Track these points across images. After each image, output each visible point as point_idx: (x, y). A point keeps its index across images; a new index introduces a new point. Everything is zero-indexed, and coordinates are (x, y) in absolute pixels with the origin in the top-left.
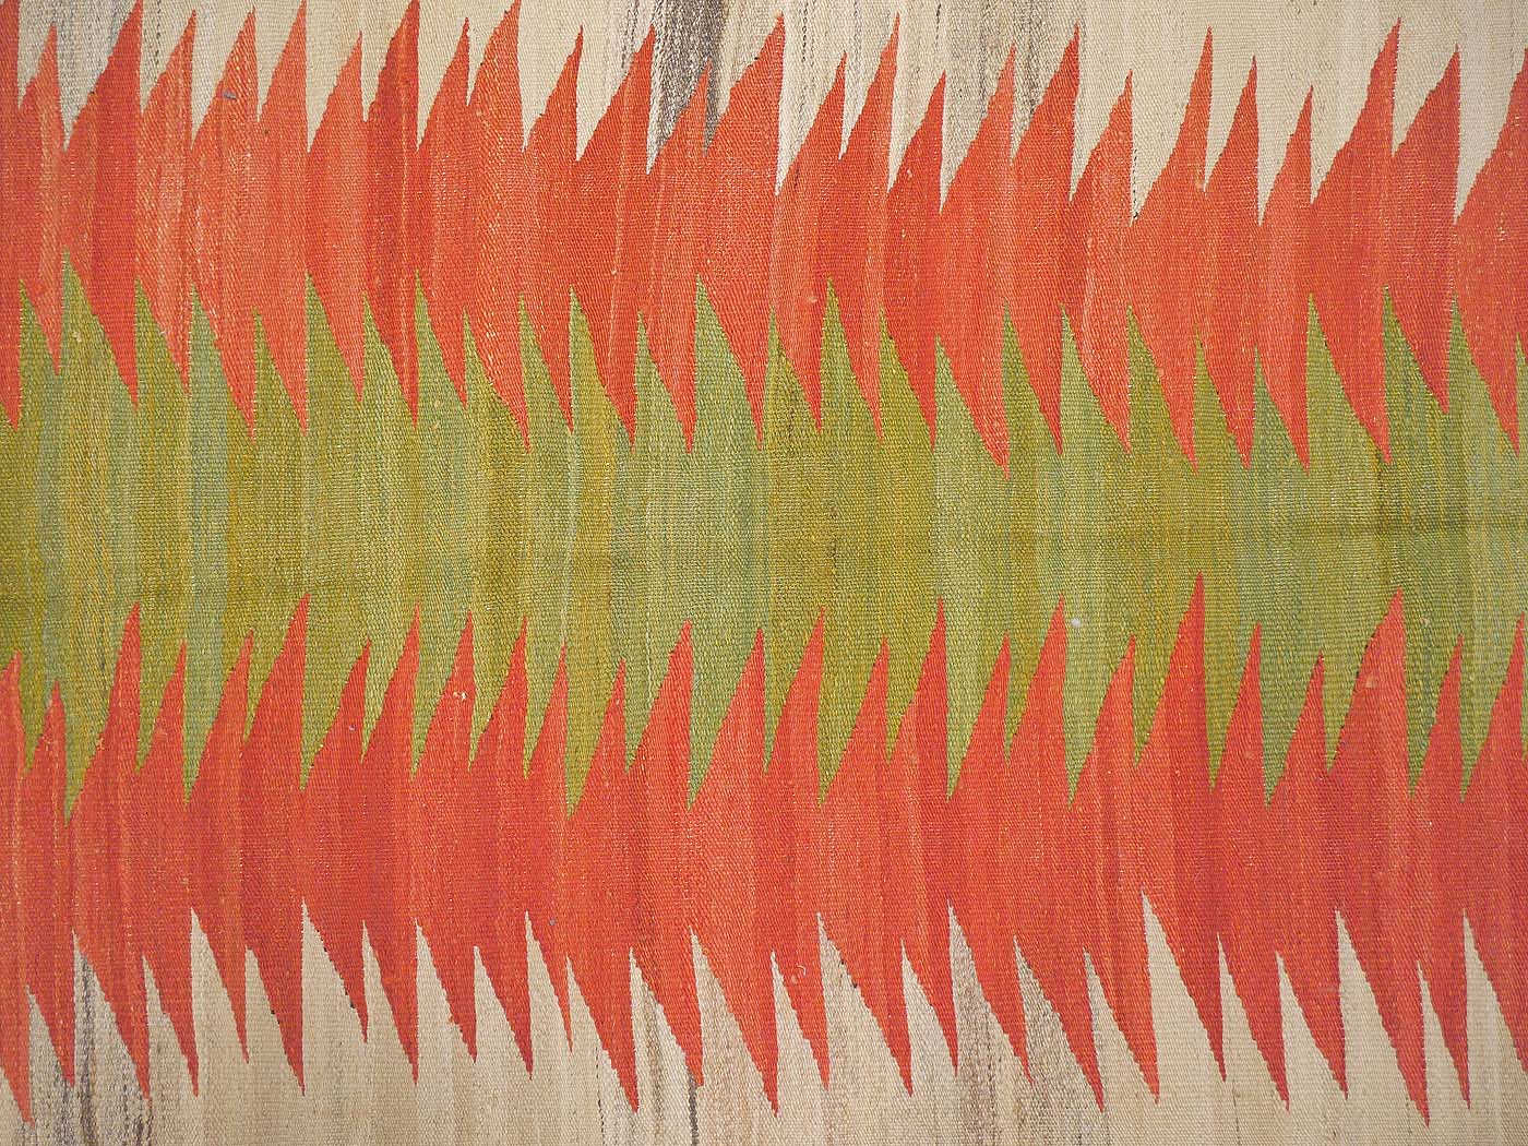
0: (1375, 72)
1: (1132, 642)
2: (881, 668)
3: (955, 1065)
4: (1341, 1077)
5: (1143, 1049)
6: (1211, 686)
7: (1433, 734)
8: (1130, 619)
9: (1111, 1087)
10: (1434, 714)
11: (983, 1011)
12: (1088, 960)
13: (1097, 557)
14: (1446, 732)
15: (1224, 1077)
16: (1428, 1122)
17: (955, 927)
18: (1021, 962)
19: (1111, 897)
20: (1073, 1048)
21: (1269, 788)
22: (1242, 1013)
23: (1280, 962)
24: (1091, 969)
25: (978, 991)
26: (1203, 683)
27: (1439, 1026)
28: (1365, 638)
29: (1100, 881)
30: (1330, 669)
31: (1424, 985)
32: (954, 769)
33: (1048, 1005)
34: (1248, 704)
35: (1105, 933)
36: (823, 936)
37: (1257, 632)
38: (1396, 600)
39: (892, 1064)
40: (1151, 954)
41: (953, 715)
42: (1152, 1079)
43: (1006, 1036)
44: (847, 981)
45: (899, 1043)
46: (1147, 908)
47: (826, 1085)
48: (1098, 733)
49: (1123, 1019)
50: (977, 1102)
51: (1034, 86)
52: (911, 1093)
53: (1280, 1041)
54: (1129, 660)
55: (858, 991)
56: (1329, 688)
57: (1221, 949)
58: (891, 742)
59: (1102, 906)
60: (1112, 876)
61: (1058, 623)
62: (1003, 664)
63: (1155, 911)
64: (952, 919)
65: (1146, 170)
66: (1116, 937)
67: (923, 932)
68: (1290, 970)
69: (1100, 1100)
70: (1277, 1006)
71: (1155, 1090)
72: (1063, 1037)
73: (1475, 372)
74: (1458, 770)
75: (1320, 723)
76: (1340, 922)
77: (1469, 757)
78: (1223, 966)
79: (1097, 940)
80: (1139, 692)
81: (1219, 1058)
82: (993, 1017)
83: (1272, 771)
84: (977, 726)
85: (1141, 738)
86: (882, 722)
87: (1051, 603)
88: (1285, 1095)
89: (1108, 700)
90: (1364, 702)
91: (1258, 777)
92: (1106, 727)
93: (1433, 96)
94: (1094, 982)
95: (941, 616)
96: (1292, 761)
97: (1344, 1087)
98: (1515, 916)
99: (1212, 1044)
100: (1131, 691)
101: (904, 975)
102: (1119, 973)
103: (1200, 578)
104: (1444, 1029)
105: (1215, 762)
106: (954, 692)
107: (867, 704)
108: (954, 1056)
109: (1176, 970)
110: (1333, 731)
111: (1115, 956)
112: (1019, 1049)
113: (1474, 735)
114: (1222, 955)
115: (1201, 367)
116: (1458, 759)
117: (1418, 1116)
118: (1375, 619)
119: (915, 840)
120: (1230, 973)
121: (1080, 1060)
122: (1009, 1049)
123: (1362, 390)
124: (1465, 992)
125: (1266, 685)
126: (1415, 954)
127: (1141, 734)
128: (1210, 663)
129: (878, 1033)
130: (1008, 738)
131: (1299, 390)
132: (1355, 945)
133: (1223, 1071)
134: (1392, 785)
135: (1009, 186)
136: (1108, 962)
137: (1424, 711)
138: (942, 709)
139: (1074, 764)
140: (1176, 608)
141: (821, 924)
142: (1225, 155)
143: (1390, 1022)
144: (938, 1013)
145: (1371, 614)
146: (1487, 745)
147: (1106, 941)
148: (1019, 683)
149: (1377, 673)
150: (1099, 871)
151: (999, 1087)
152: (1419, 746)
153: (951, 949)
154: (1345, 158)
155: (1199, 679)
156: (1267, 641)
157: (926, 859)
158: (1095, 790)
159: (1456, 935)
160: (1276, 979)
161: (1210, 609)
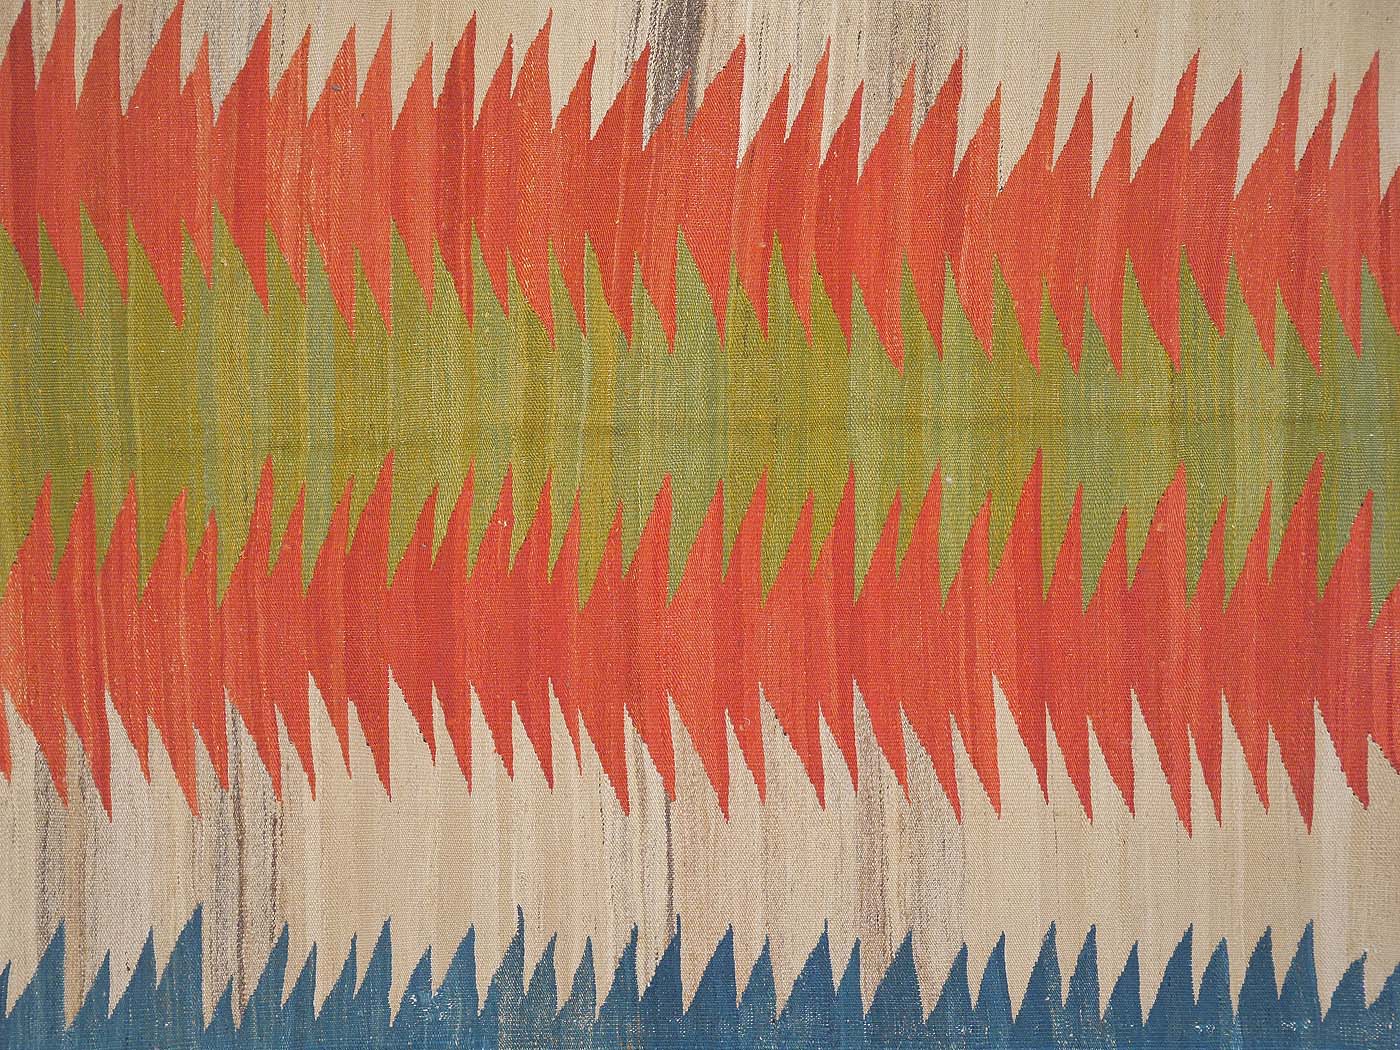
0: (1179, 88)
1: (990, 495)
2: (807, 509)
3: (856, 790)
4: (1130, 804)
5: (990, 782)
6: (1046, 528)
7: (1205, 566)
8: (988, 478)
9: (967, 808)
10: (1205, 552)
11: (876, 753)
12: (953, 720)
13: (966, 435)
14: (1214, 564)
15: (1047, 801)
16: (1191, 835)
17: (857, 694)
18: (904, 719)
19: (970, 676)
20: (940, 780)
21: (1086, 601)
22: (1061, 758)
23: (1090, 723)
24: (954, 726)
25: (874, 739)
26: (1040, 526)
27: (1201, 770)
28: (1157, 496)
29: (962, 665)
30: (1132, 518)
31: (1192, 741)
32: (859, 582)
33: (923, 750)
34: (1072, 541)
35: (965, 702)
36: (762, 699)
37: (1080, 490)
38: (1180, 473)
39: (811, 789)
40: (998, 717)
41: (859, 544)
42: (996, 803)
43: (893, 771)
44: (780, 730)
45: (816, 775)
46: (996, 683)
47: (763, 802)
48: (964, 559)
49: (976, 761)
50: (871, 814)
51: (929, 92)
52: (824, 808)
53: (1088, 777)
54: (987, 508)
55: (787, 738)
56: (1131, 531)
57: (1047, 713)
58: (814, 563)
59: (963, 684)
60: (971, 660)
61: (936, 479)
62: (896, 509)
63: (1001, 686)
64: (856, 688)
65: (1009, 156)
66: (972, 703)
67: (834, 696)
68: (1097, 729)
69: (958, 816)
70: (1086, 753)
71: (998, 810)
72: (934, 772)
73: (1246, 307)
74: (1222, 592)
75: (1124, 557)
76: (1134, 697)
77: (1230, 585)
78: (1049, 724)
79: (959, 706)
80: (994, 531)
81: (1044, 788)
82: (884, 758)
83: (1088, 589)
84: (876, 553)
85: (994, 566)
86: (807, 549)
87: (931, 466)
88: (1090, 815)
89: (971, 536)
90: (1155, 541)
91: (1078, 594)
92: (969, 554)
93: (1222, 106)
94: (957, 734)
95: (852, 475)
96: (1102, 583)
97: (1132, 810)
98: (1258, 694)
99: (1039, 778)
100: (988, 530)
101: (821, 727)
102: (974, 729)
103: (1039, 451)
104: (1205, 772)
105: (1047, 583)
106: (860, 527)
107: (797, 535)
108: (855, 784)
109: (1015, 727)
110: (1132, 562)
111: (972, 716)
112: (902, 780)
113: (1234, 566)
114: (1048, 717)
115: (1045, 300)
116: (1222, 585)
117: (1184, 831)
118: (1166, 480)
119: (830, 632)
120: (1054, 729)
121: (945, 788)
122: (894, 780)
123: (1163, 320)
124: (1220, 747)
125: (1085, 529)
126: (1186, 719)
127: (994, 561)
128: (1045, 512)
129: (801, 767)
130: (899, 560)
131: (1116, 318)
132: (1143, 712)
133: (1046, 797)
134: (1174, 600)
135: (908, 165)
136: (967, 722)
137: (1197, 549)
138: (851, 540)
139: (946, 581)
140: (1022, 470)
141: (762, 690)
142: (1067, 147)
143: (1167, 766)
144: (844, 753)
145: (1163, 480)
146: (1243, 574)
147: (966, 709)
148: (907, 523)
149: (1165, 522)
150: (963, 655)
151: (887, 806)
152: (1195, 574)
153: (854, 709)
154: (1157, 150)
155: (1037, 522)
156: (1086, 497)
157: (838, 646)
158: (961, 600)
159: (1216, 707)
160: (1086, 735)
161: (1046, 473)
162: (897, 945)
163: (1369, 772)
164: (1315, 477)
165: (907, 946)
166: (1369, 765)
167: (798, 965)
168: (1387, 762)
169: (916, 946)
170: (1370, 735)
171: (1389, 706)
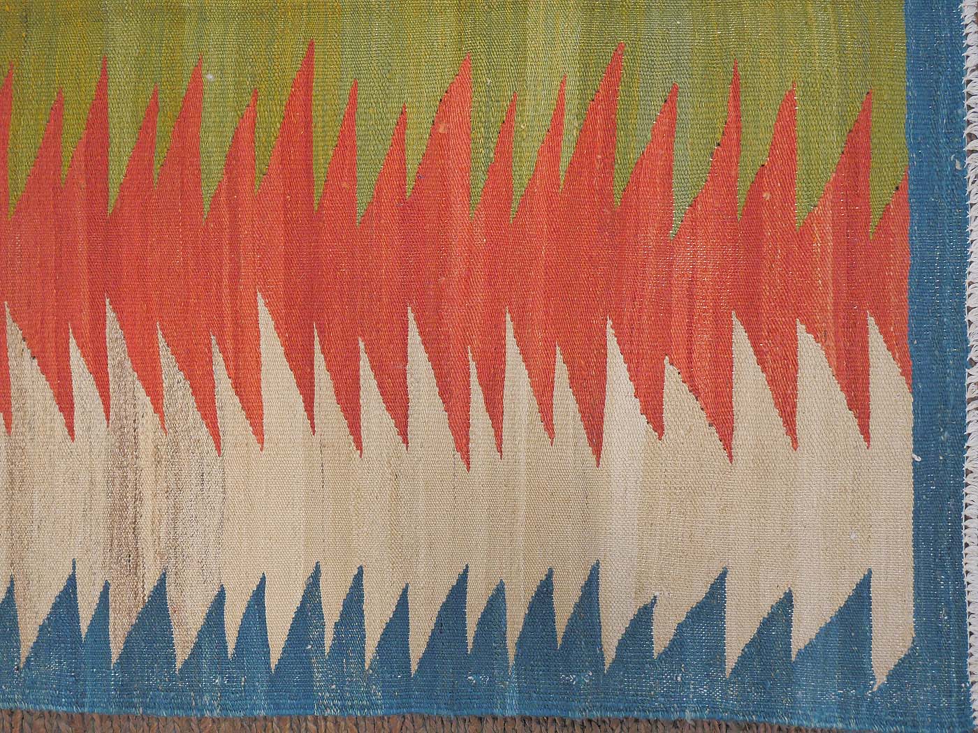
1: (255, 93)
2: (57, 112)
3: (108, 419)
4: (404, 433)
5: (253, 411)
6: (317, 131)
7: (491, 171)
8: (253, 76)
9: (227, 440)
10: (492, 155)
11: (130, 379)
12: (214, 342)
13: (233, 27)
14: (501, 170)
15: (314, 432)
16: (468, 469)
17: (110, 315)
18: (162, 342)
19: (234, 292)
20: (199, 408)
21: (361, 211)
22: (330, 384)
23: (362, 345)
24: (215, 349)
25: (128, 364)
26: (311, 128)
27: (482, 396)
28: (439, 94)
29: (226, 281)
30: (412, 118)
31: (473, 365)
32: (114, 192)
33: (181, 376)
34: (346, 144)
35: (228, 322)
36: (9, 320)
37: (355, 88)
38: (466, 65)
39: (60, 418)
40: (263, 339)
41: (113, 149)
42: (259, 432)
43: (149, 398)
44: (27, 354)
45: (65, 402)
46: (261, 301)
47: (9, 432)
48: (228, 165)
49: (238, 387)
50: (125, 446)
52: (73, 439)
53: (358, 406)
54: (252, 108)
55: (35, 362)
56: (410, 133)
57: (316, 334)
58: (65, 170)
59: (226, 300)
60: (235, 277)
61: (197, 77)
62: (153, 109)
63: (267, 305)
64: (109, 308)
66: (236, 324)
67: (85, 317)
68: (370, 352)
69: (218, 448)
70: (357, 379)
71: (261, 441)
72: (192, 400)
74: (509, 200)
75: (403, 161)
76: (411, 316)
77: (518, 192)
78: (317, 347)
79: (222, 327)
80: (260, 134)
81: (311, 417)
82: (139, 384)
83: (363, 199)
84: (132, 159)
85: (261, 172)
86: (58, 154)
87: (191, 62)
88: (359, 446)
89: (236, 139)
90: (438, 144)
91: (352, 202)
92: (235, 161)
94: (218, 358)
95: (104, 72)
96: (379, 190)
97: (406, 441)
98: (546, 313)
99: (306, 406)
100: (254, 133)
101: (71, 350)
102: (237, 352)
103: (312, 44)
104: (486, 399)
105: (318, 190)
106: (113, 131)
107: (45, 140)
108: (107, 412)
109: (281, 350)
110: (412, 167)
111: (235, 337)
112: (158, 409)
113: (523, 171)
114: (317, 339)
116: (510, 192)
117: (462, 464)
118: (449, 78)
119: (82, 247)
120: (323, 353)
121: (204, 417)
122: (150, 409)
124: (503, 371)
125: (360, 130)
126: (466, 341)
127: (261, 167)
128: (317, 112)
129: (49, 393)
130: (157, 167)
132: (421, 333)
133: (313, 426)
134: (457, 210)
136: (229, 345)
137: (484, 154)
138: (105, 144)
139: (208, 190)
140: (291, 69)
141: (8, 310)
143: (445, 392)
144: (96, 379)
145: (447, 75)
146: (532, 180)
147: (229, 329)
148: (165, 125)
149: (448, 122)
150: (226, 272)
151: (141, 437)
152: (480, 180)
153: (107, 330)
155: (308, 124)
156: (362, 95)
157: (90, 261)
158: (225, 211)
159: (499, 327)
160: (358, 359)
161: (318, 69)
162: (149, 587)
163: (666, 399)
164: (613, 71)
165: (160, 590)
166: (666, 390)
167: (44, 609)
168: (685, 387)
169: (171, 591)
170: (667, 357)
171: (690, 325)
